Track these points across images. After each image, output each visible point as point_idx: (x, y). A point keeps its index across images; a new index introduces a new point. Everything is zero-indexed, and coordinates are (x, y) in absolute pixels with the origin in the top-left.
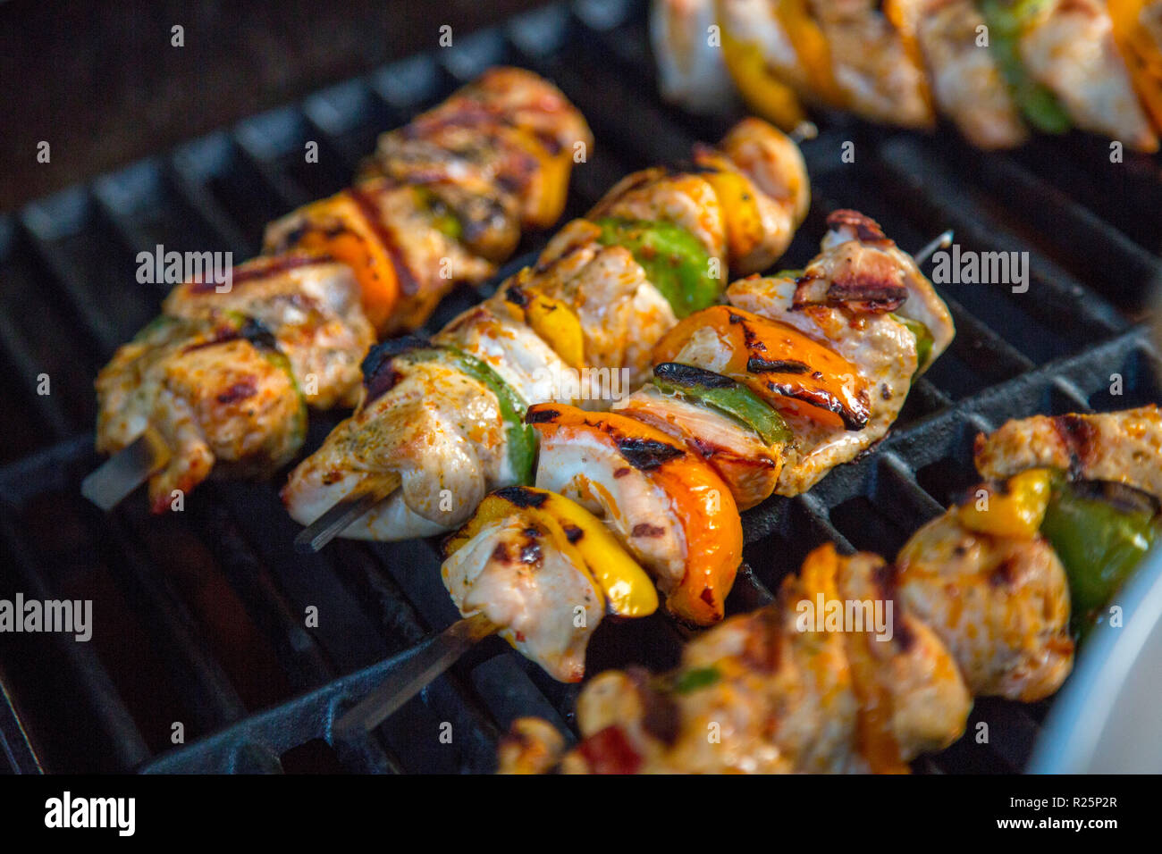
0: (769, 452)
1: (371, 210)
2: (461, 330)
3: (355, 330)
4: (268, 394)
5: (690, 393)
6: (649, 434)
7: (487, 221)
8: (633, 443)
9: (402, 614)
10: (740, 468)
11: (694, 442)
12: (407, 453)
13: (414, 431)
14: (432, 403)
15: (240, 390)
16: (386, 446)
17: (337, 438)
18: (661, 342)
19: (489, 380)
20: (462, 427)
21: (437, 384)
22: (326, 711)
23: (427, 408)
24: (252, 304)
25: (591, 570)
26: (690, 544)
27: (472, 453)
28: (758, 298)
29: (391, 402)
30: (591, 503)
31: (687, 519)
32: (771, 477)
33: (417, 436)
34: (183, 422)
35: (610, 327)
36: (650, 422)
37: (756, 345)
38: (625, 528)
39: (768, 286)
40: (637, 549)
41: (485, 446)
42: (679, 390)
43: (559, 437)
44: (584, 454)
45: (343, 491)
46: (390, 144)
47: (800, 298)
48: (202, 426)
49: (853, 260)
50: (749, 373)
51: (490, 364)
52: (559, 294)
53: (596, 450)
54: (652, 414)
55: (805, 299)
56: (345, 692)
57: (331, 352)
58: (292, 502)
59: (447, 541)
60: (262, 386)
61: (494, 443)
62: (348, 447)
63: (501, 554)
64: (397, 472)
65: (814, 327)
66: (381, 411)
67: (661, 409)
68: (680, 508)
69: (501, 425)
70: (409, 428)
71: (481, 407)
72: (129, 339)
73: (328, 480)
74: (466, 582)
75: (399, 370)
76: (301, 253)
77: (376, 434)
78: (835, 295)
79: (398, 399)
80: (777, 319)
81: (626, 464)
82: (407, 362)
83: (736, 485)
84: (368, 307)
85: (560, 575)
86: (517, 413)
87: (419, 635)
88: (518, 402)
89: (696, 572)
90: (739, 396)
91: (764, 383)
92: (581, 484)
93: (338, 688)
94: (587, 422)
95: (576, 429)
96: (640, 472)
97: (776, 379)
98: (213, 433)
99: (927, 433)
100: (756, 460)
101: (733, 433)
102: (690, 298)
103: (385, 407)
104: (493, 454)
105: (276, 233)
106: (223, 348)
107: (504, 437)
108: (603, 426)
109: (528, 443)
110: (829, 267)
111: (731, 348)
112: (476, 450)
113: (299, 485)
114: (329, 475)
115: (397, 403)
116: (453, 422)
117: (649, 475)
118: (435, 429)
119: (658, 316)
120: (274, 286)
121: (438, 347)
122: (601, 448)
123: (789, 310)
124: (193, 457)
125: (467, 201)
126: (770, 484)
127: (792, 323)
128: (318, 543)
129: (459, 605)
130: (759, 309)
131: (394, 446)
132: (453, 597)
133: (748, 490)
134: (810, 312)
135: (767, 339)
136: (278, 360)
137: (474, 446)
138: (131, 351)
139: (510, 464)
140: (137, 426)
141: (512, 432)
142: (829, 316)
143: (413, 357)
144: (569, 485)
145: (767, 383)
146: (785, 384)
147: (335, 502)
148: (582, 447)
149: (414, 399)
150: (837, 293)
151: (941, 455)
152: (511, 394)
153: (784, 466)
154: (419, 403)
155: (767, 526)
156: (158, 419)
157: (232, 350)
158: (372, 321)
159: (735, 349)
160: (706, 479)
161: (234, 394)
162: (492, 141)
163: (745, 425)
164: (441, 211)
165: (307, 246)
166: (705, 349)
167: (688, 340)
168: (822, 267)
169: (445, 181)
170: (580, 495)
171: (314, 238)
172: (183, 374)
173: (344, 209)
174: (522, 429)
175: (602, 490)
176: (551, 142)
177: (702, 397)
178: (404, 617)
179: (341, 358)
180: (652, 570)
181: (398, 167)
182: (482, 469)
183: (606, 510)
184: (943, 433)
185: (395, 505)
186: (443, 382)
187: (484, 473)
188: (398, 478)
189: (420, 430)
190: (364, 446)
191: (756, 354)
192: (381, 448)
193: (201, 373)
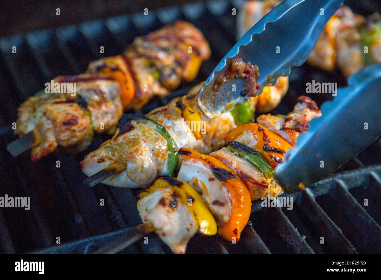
0: (266, 181)
1: (129, 63)
2: (158, 114)
3: (117, 106)
4: (82, 124)
5: (240, 154)
6: (223, 167)
7: (170, 75)
8: (217, 169)
9: (118, 216)
10: (255, 186)
11: (240, 173)
12: (132, 157)
13: (135, 149)
14: (143, 140)
15: (72, 121)
16: (124, 152)
17: (105, 146)
18: (229, 132)
19: (165, 134)
20: (153, 151)
21: (146, 133)
22: (85, 248)
23: (141, 141)
24: (81, 90)
25: (195, 215)
26: (233, 211)
27: (155, 161)
28: (270, 123)
29: (128, 136)
30: (198, 189)
31: (233, 202)
32: (265, 191)
33: (137, 151)
34: (49, 129)
35: (212, 123)
36: (224, 162)
37: (267, 141)
38: (210, 201)
39: (274, 119)
40: (213, 209)
41: (160, 159)
42: (236, 152)
43: (190, 162)
44: (198, 170)
45: (104, 166)
46: (139, 42)
47: (285, 126)
48: (55, 132)
49: (307, 115)
50: (264, 151)
51: (166, 129)
52: (195, 108)
53: (203, 169)
54: (225, 159)
55: (287, 127)
56: (93, 242)
57: (106, 113)
58: (84, 166)
59: (140, 192)
60: (80, 121)
61: (163, 159)
62: (109, 150)
63: (162, 202)
64: (126, 162)
65: (289, 137)
66: (124, 139)
67: (229, 158)
68: (231, 197)
69: (167, 152)
70: (133, 147)
71: (161, 144)
72: (33, 94)
73: (99, 161)
74: (147, 210)
75: (133, 125)
76: (101, 75)
77: (121, 148)
78: (298, 127)
79: (131, 136)
80: (275, 132)
81: (214, 177)
82: (136, 123)
83: (252, 191)
84: (122, 99)
85: (183, 214)
86: (173, 149)
87: (124, 225)
88: (174, 145)
89: (233, 222)
90: (258, 158)
91: (269, 155)
92: (195, 181)
93: (90, 240)
94: (201, 158)
95: (197, 160)
96: (218, 181)
97: (274, 155)
98: (59, 135)
99: (322, 184)
100: (261, 183)
101: (255, 172)
102: (241, 118)
103: (125, 138)
104: (162, 162)
105: (93, 65)
106: (68, 105)
107: (167, 157)
108: (207, 160)
109: (175, 160)
110: (298, 116)
111: (257, 140)
112: (156, 160)
113: (88, 161)
114: (100, 159)
115: (130, 137)
116: (150, 148)
117: (222, 182)
118: (143, 149)
119: (229, 122)
120: (90, 85)
121: (148, 119)
122: (206, 169)
123: (281, 129)
124: (51, 143)
125: (164, 67)
126: (264, 193)
127: (281, 134)
128: (92, 184)
129: (143, 218)
130: (269, 127)
131: (127, 153)
132: (140, 214)
133: (256, 194)
134: (289, 132)
135: (271, 139)
136: (87, 113)
137: (156, 158)
138: (33, 99)
139: (167, 167)
140: (31, 127)
141: (170, 156)
142: (295, 135)
143: (138, 121)
144: (190, 180)
145: (270, 156)
146: (277, 157)
147: (101, 170)
148: (198, 167)
149: (137, 137)
150: (299, 127)
151: (326, 193)
152: (173, 141)
153: (270, 187)
154: (139, 139)
155: (258, 207)
156: (39, 126)
157: (71, 106)
158: (123, 104)
159: (259, 140)
160: (242, 188)
161: (70, 123)
162: (176, 47)
163: (259, 170)
164: (154, 69)
165: (104, 73)
166: (248, 138)
167: (241, 133)
168: (295, 116)
169: (157, 58)
170: (194, 184)
171: (107, 70)
172: (52, 112)
173: (119, 62)
174: (174, 155)
175: (203, 185)
176: (196, 51)
177: (245, 156)
178: (119, 217)
179: (110, 116)
180: (217, 218)
181: (141, 50)
182: (157, 167)
183: (203, 192)
184: (328, 185)
185: (122, 175)
186: (148, 133)
187: (157, 169)
188: (126, 165)
189: (138, 149)
190: (116, 151)
191: (267, 144)
192: (122, 153)
193: (58, 113)
